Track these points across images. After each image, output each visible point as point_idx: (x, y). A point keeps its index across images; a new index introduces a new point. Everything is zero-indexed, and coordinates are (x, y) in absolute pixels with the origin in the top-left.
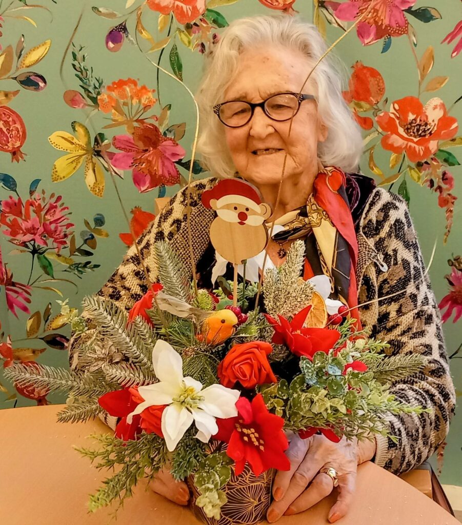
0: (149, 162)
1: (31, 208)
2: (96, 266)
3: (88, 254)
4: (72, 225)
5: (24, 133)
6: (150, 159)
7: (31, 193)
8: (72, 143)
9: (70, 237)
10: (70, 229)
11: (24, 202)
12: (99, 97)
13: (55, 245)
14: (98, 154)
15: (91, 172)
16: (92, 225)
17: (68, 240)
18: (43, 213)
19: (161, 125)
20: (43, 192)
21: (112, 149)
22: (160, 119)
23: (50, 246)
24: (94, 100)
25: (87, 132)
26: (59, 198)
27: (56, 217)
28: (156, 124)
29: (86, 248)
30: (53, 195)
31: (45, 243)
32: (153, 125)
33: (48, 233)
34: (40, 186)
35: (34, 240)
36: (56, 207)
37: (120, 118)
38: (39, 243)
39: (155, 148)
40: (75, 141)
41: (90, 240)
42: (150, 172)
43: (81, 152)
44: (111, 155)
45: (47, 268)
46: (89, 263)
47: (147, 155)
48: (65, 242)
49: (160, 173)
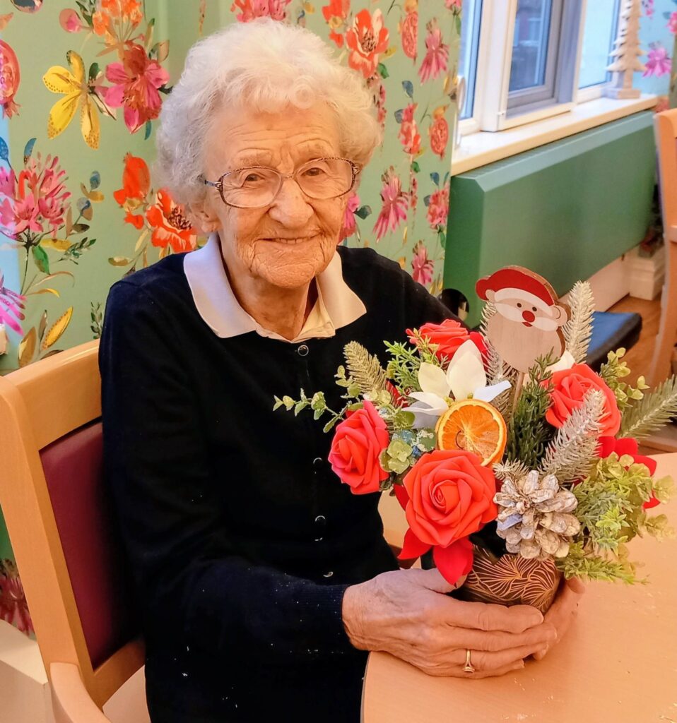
0: (137, 93)
1: (26, 182)
2: (93, 242)
3: (85, 227)
4: (68, 194)
5: (17, 74)
6: (138, 89)
7: (26, 160)
8: (68, 81)
9: (66, 211)
10: (68, 200)
11: (17, 175)
12: (94, 16)
13: (51, 226)
14: (92, 91)
15: (86, 116)
16: (89, 188)
17: (64, 217)
18: (38, 185)
19: (146, 44)
20: (39, 155)
21: (106, 83)
22: (145, 38)
23: (46, 230)
24: (89, 19)
25: (82, 63)
26: (56, 160)
27: (53, 187)
28: (142, 44)
29: (83, 221)
30: (49, 157)
31: (40, 228)
32: (139, 46)
33: (44, 211)
34: (35, 149)
35: (28, 227)
36: (52, 173)
37: (112, 41)
38: (34, 231)
39: (142, 74)
40: (71, 77)
41: (86, 209)
42: (138, 106)
43: (77, 91)
44: (105, 90)
45: (42, 262)
46: (85, 240)
47: (136, 84)
48: (61, 220)
49: (147, 105)
